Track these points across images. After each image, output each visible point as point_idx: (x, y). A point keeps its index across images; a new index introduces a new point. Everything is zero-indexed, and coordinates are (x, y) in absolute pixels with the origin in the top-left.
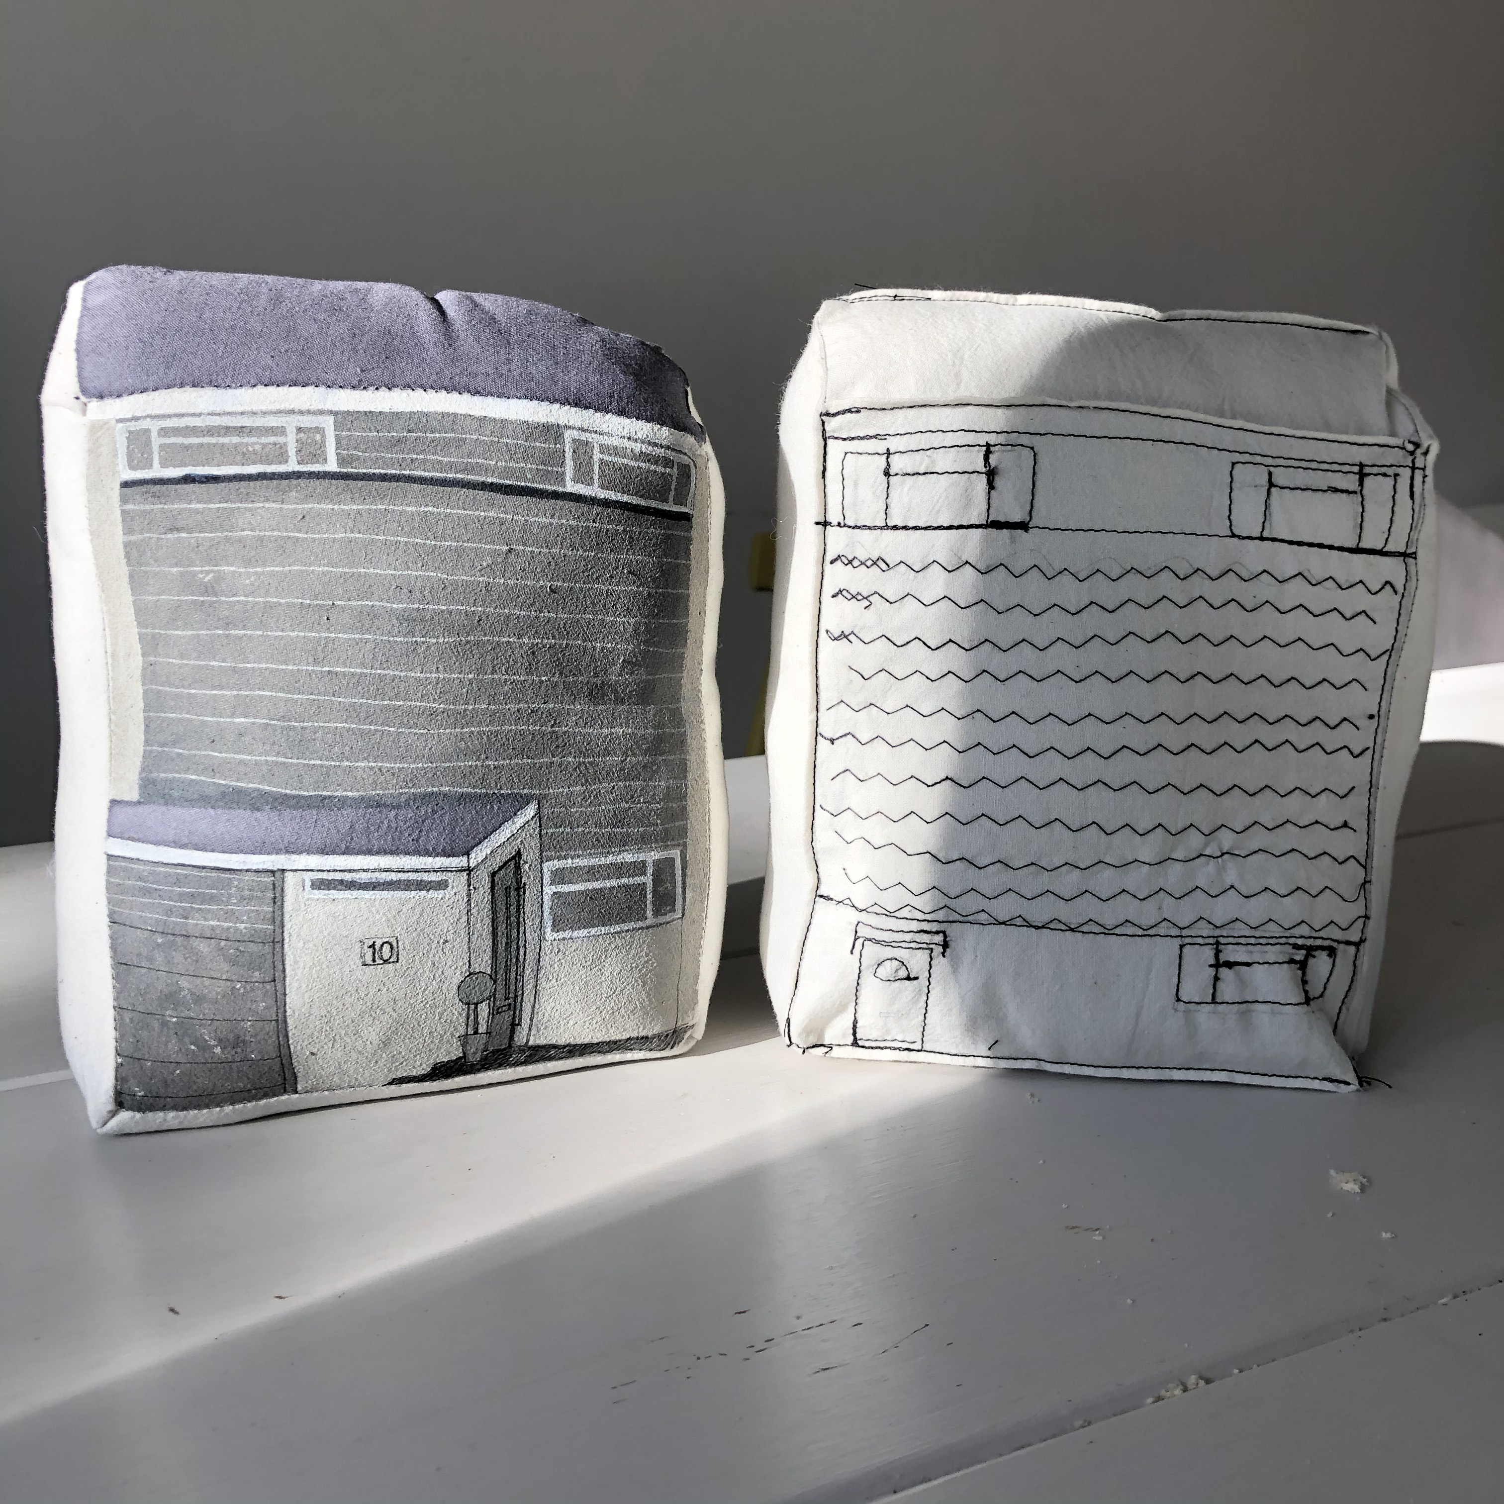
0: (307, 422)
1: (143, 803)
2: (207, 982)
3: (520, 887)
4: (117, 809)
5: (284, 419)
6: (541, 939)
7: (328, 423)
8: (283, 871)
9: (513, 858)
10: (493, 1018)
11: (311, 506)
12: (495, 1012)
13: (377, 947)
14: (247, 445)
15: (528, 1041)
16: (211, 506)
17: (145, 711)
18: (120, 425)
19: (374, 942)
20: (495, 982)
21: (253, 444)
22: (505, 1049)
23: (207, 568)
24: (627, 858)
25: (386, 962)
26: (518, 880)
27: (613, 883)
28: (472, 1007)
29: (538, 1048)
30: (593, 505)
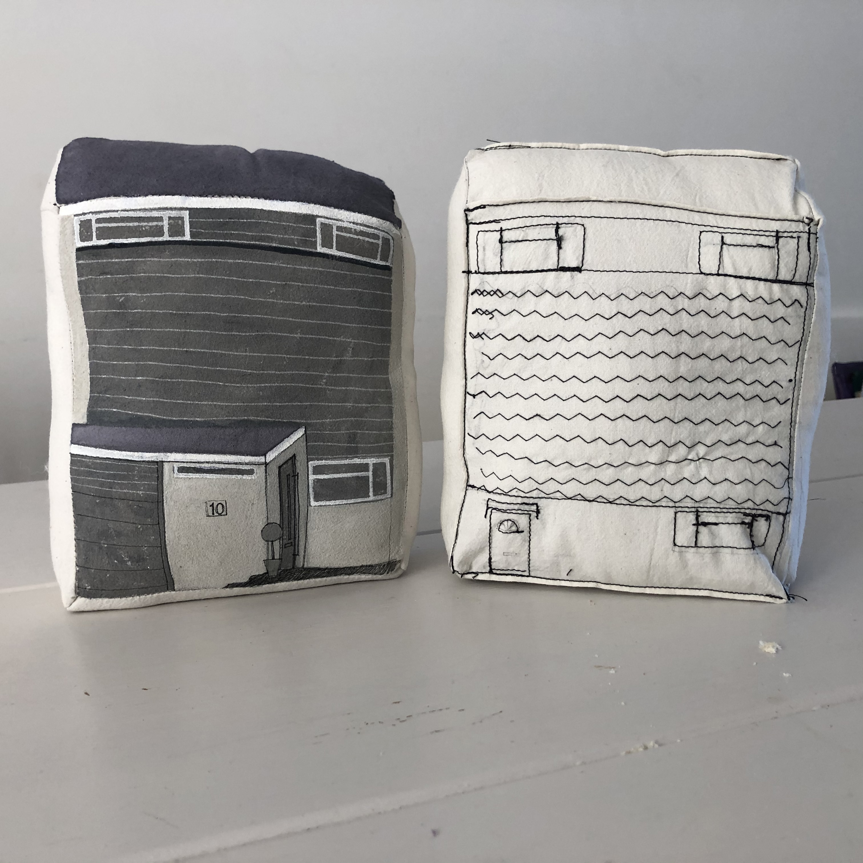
0: (174, 214)
1: (89, 425)
2: (123, 524)
3: (296, 475)
4: (76, 428)
5: (162, 213)
6: (309, 504)
7: (186, 215)
8: (163, 462)
9: (291, 458)
10: (282, 550)
11: (176, 259)
12: (283, 547)
13: (215, 506)
14: (142, 226)
15: (303, 565)
16: (123, 260)
17: (90, 375)
18: (76, 218)
19: (213, 503)
20: (282, 529)
21: (145, 226)
22: (290, 569)
23: (121, 294)
24: (357, 461)
25: (220, 515)
26: (294, 471)
27: (349, 475)
28: (270, 543)
29: (310, 569)
30: (332, 259)
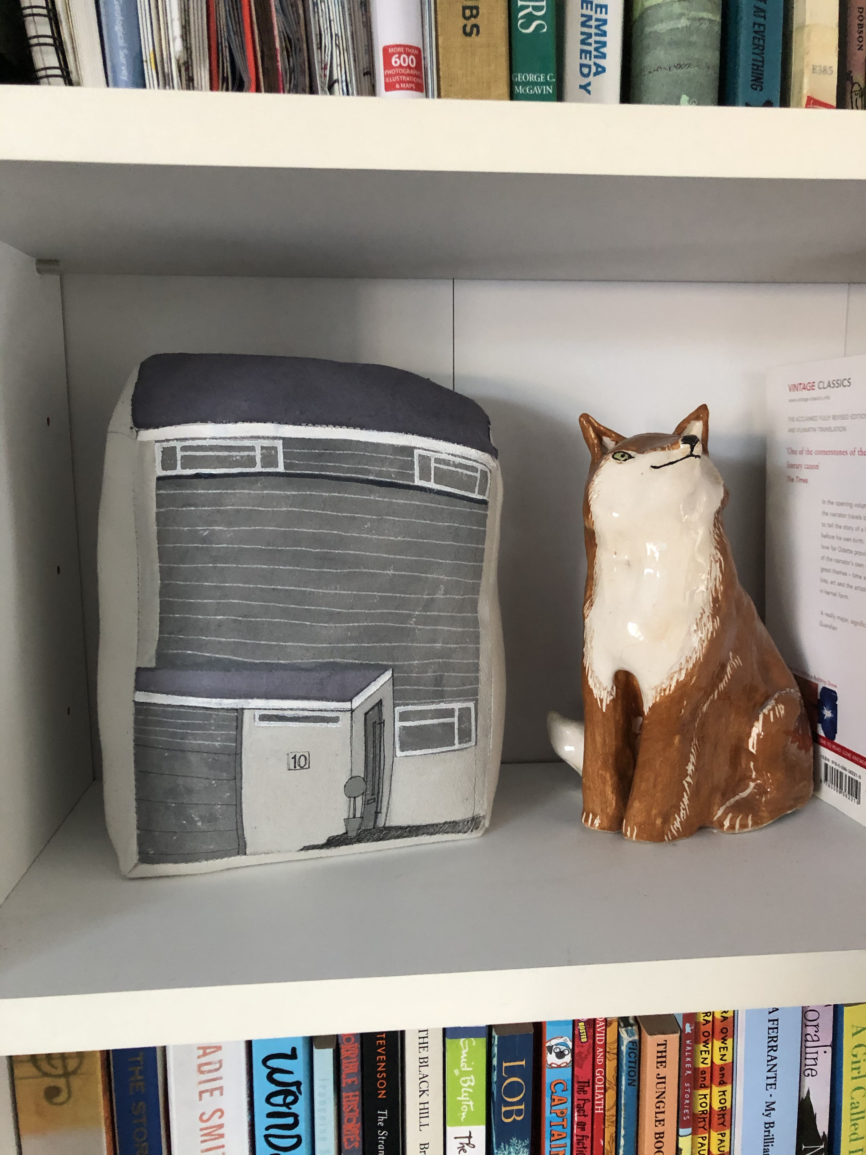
0: (266, 443)
1: (159, 669)
3: (382, 723)
4: (141, 673)
5: (254, 442)
6: (394, 755)
7: (279, 444)
8: (243, 709)
9: (378, 703)
10: (364, 807)
11: (268, 492)
12: (366, 803)
13: (297, 758)
14: (232, 456)
15: (385, 824)
16: (210, 491)
17: (160, 613)
18: (158, 444)
19: (295, 755)
20: (366, 782)
21: (236, 456)
22: (370, 830)
23: (205, 528)
24: (443, 706)
25: (302, 768)
26: (380, 718)
27: (435, 721)
28: (352, 799)
29: (390, 828)
30: (430, 493)
